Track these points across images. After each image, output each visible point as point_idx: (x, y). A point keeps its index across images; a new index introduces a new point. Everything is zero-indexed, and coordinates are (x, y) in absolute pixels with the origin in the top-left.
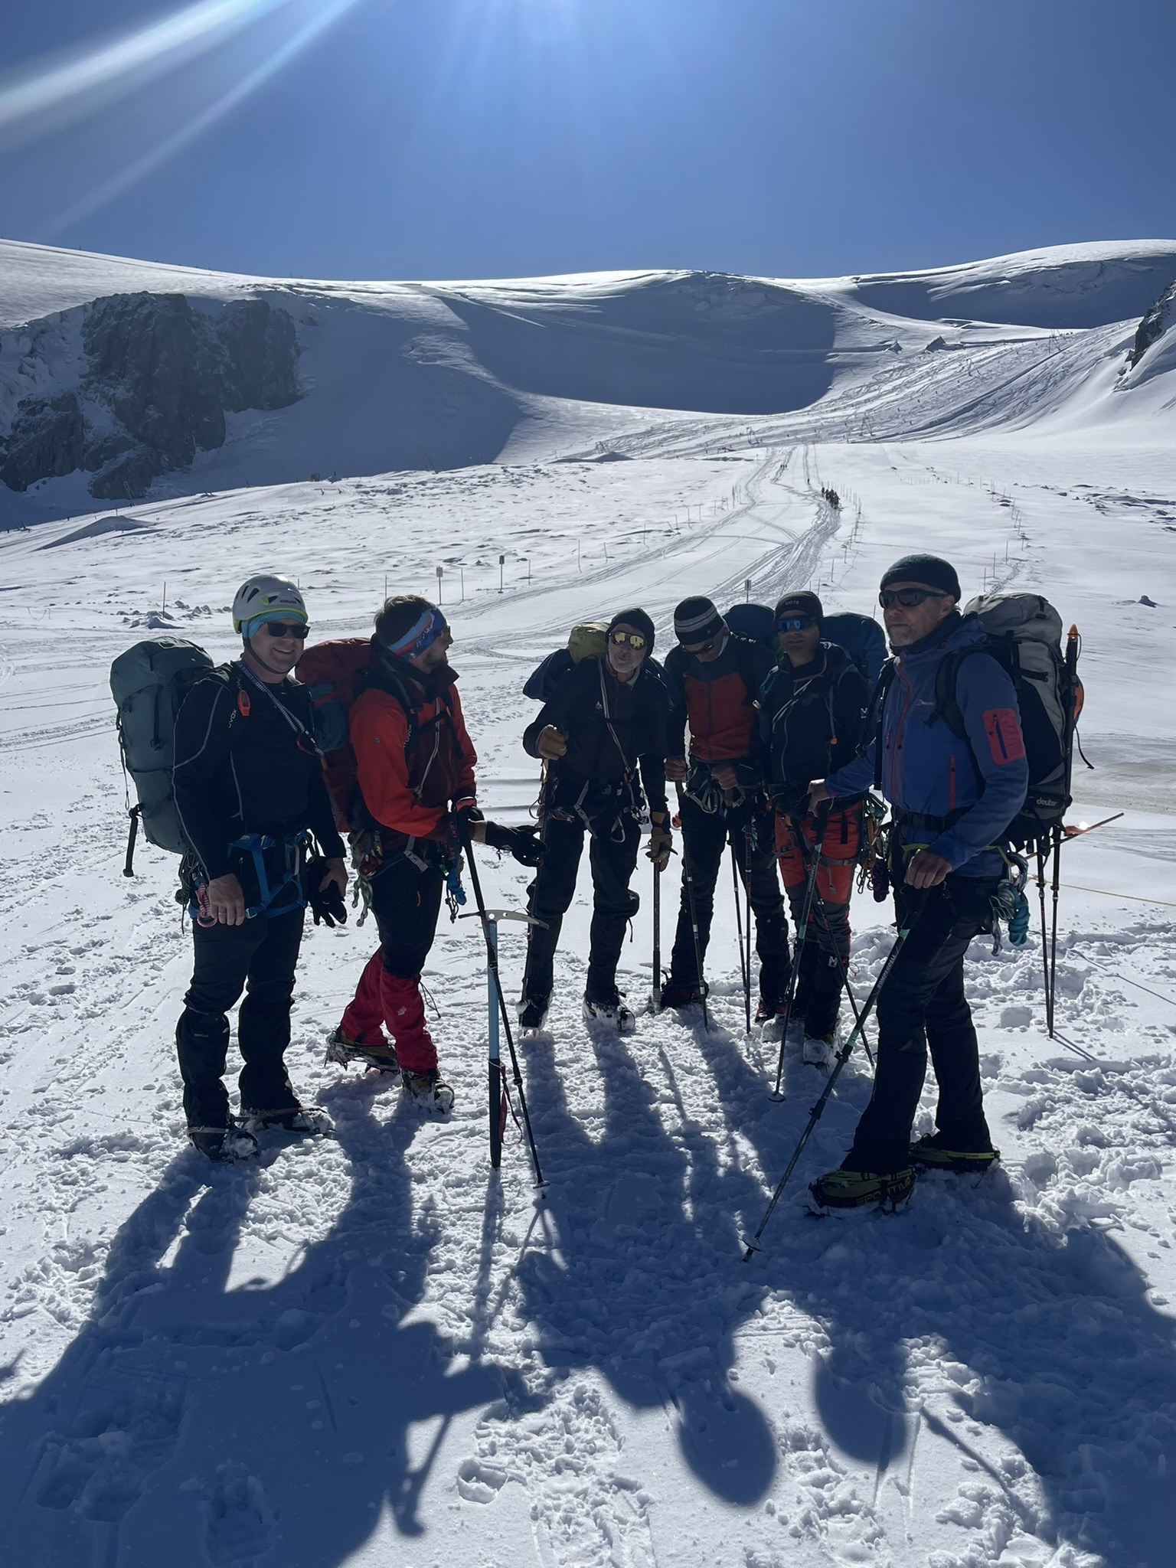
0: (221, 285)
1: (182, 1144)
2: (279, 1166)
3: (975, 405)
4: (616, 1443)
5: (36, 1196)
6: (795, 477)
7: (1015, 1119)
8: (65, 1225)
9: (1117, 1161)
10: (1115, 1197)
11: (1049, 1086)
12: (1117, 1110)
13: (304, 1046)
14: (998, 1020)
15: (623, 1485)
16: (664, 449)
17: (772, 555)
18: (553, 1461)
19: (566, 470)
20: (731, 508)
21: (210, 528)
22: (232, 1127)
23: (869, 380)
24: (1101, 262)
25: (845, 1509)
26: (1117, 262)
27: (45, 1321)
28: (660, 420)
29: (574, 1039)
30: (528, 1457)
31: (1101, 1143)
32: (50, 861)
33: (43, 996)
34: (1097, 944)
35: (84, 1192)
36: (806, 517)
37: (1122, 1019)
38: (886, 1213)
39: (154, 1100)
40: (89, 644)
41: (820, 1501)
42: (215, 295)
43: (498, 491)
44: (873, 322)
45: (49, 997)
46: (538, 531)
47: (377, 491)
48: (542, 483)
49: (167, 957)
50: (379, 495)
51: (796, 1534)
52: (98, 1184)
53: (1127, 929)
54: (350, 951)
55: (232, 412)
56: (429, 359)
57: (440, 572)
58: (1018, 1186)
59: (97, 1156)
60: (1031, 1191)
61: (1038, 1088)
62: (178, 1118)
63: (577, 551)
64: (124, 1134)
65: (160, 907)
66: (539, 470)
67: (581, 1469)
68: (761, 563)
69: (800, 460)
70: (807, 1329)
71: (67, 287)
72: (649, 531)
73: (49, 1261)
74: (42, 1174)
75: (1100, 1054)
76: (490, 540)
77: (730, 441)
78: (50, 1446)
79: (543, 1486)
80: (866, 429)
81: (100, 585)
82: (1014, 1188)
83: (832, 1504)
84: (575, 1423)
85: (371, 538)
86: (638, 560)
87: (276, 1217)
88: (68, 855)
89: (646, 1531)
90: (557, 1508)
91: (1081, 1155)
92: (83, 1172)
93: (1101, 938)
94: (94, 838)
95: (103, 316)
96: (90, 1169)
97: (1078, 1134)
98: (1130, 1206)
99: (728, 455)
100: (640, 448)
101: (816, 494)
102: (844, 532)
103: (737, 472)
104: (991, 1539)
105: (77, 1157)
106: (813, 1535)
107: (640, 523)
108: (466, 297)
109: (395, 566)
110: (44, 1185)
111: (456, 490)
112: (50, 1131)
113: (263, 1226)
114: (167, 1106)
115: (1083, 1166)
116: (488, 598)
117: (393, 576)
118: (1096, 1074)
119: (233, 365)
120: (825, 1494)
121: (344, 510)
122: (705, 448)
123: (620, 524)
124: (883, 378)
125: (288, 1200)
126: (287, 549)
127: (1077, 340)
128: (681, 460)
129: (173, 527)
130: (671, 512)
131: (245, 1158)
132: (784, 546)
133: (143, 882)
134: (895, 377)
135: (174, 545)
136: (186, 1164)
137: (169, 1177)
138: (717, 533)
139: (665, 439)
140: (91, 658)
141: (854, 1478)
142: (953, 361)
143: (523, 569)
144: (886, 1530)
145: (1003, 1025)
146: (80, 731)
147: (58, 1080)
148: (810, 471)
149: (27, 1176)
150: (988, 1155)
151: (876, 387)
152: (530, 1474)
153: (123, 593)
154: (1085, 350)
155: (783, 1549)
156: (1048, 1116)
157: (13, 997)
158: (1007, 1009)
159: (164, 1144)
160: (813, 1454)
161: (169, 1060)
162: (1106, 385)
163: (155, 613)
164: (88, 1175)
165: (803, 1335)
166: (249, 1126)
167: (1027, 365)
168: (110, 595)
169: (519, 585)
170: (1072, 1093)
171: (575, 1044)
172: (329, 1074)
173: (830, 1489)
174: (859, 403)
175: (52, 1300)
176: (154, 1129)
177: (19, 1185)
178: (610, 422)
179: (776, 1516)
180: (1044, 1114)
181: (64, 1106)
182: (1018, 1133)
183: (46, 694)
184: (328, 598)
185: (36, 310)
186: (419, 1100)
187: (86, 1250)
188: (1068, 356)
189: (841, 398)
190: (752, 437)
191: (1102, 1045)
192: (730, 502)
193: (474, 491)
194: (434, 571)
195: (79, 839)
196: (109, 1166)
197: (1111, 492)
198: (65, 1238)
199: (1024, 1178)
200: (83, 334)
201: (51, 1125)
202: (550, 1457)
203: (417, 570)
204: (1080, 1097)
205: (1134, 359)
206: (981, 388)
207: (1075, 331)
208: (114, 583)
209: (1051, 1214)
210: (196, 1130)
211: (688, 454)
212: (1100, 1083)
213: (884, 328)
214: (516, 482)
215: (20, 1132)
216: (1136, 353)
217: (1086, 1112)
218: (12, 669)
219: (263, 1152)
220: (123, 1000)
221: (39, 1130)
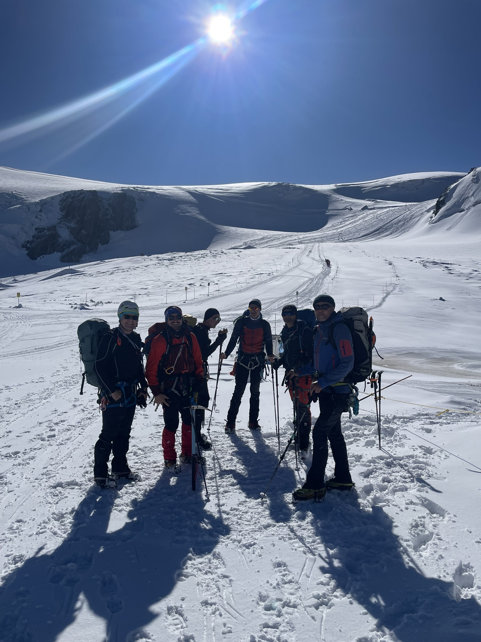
0: (110, 187)
1: (92, 484)
2: (123, 490)
3: (379, 229)
4: (224, 566)
5: (45, 499)
6: (315, 255)
7: (363, 474)
8: (55, 508)
9: (393, 486)
10: (389, 497)
11: (376, 464)
12: (397, 472)
13: (133, 454)
14: (364, 444)
15: (225, 577)
16: (268, 244)
17: (306, 282)
18: (205, 571)
19: (233, 252)
20: (291, 265)
21: (103, 273)
22: (109, 478)
23: (341, 220)
24: (422, 179)
25: (290, 582)
26: (428, 180)
27: (50, 534)
28: (266, 234)
29: (223, 451)
30: (197, 570)
31: (389, 481)
32: (46, 393)
33: (45, 438)
34: (402, 420)
35: (61, 498)
36: (319, 269)
37: (404, 444)
38: (316, 502)
39: (83, 471)
40: (59, 316)
41: (283, 580)
42: (107, 191)
43: (208, 259)
44: (342, 200)
45: (47, 439)
46: (222, 274)
47: (164, 260)
48: (224, 256)
49: (87, 425)
50: (165, 261)
51: (274, 588)
52: (65, 496)
53: (414, 415)
54: (149, 423)
55: (112, 231)
56: (183, 213)
57: (186, 289)
58: (360, 494)
59: (65, 487)
60: (364, 496)
61: (372, 465)
62: (91, 476)
63: (236, 281)
64: (73, 481)
65: (84, 409)
66: (223, 252)
67: (213, 573)
68: (302, 285)
69: (317, 248)
70: (286, 535)
71: (54, 188)
72: (262, 274)
73: (50, 518)
74: (47, 493)
75: (394, 454)
76: (205, 277)
77: (291, 242)
78: (52, 567)
79: (201, 577)
80: (341, 238)
81: (63, 294)
82: (359, 495)
83: (286, 581)
84: (212, 561)
85: (162, 276)
86: (258, 284)
87: (122, 505)
88: (52, 391)
89: (231, 588)
90: (205, 583)
91: (383, 485)
92: (60, 492)
93: (404, 418)
94: (61, 385)
95: (67, 198)
96: (62, 491)
97: (382, 479)
98: (393, 500)
99: (291, 246)
100: (259, 244)
101: (323, 261)
102: (332, 274)
103: (294, 253)
104: (331, 588)
105: (58, 488)
106: (279, 588)
107: (259, 271)
108: (197, 191)
109: (170, 286)
110: (48, 496)
111: (193, 259)
112: (49, 480)
113: (118, 508)
114: (87, 472)
115: (382, 489)
116: (204, 298)
117: (170, 290)
118: (391, 460)
119: (113, 215)
120: (285, 578)
121: (152, 266)
122: (282, 244)
123: (252, 271)
124: (346, 219)
125: (126, 500)
126: (131, 280)
127: (415, 207)
128: (274, 248)
129: (90, 273)
130: (270, 267)
131: (112, 488)
132: (311, 279)
133: (78, 400)
134: (350, 219)
135: (91, 279)
136: (93, 490)
137: (88, 493)
138: (286, 274)
139: (268, 241)
140: (60, 321)
141: (294, 573)
142: (371, 214)
143: (217, 288)
144: (301, 586)
145: (365, 445)
146: (55, 347)
147: (51, 465)
148: (320, 252)
149: (42, 494)
150: (351, 485)
151: (344, 223)
152: (197, 574)
153: (71, 297)
154: (418, 210)
155: (270, 592)
156: (374, 474)
157: (35, 439)
158: (368, 440)
159: (86, 484)
160: (283, 568)
161: (88, 458)
162: (426, 222)
163: (83, 304)
164: (62, 493)
165: (285, 536)
166: (114, 478)
167: (397, 215)
168: (66, 297)
169: (215, 293)
170: (383, 467)
171: (223, 453)
172: (141, 462)
173: (287, 577)
174: (338, 228)
175: (52, 528)
176: (83, 479)
177: (40, 496)
178: (248, 235)
179: (269, 583)
180: (373, 473)
181: (53, 473)
182: (363, 478)
183: (43, 334)
184: (146, 298)
185: (43, 196)
186: (169, 470)
187: (62, 515)
188: (412, 212)
189: (331, 227)
190: (300, 240)
191: (396, 452)
192: (291, 263)
193: (199, 259)
194: (184, 288)
195: (55, 386)
196: (68, 490)
197: (428, 260)
198: (55, 511)
199: (362, 492)
200: (59, 204)
201: (49, 478)
202: (204, 570)
203: (178, 288)
204: (386, 468)
205: (436, 213)
206: (381, 223)
207: (415, 203)
208: (68, 293)
209: (369, 503)
210: (97, 478)
211: (277, 246)
212: (393, 463)
213: (346, 202)
214: (215, 256)
215: (39, 481)
216: (436, 211)
217: (386, 472)
218: (31, 325)
219: (118, 486)
220: (72, 439)
221: (46, 480)
